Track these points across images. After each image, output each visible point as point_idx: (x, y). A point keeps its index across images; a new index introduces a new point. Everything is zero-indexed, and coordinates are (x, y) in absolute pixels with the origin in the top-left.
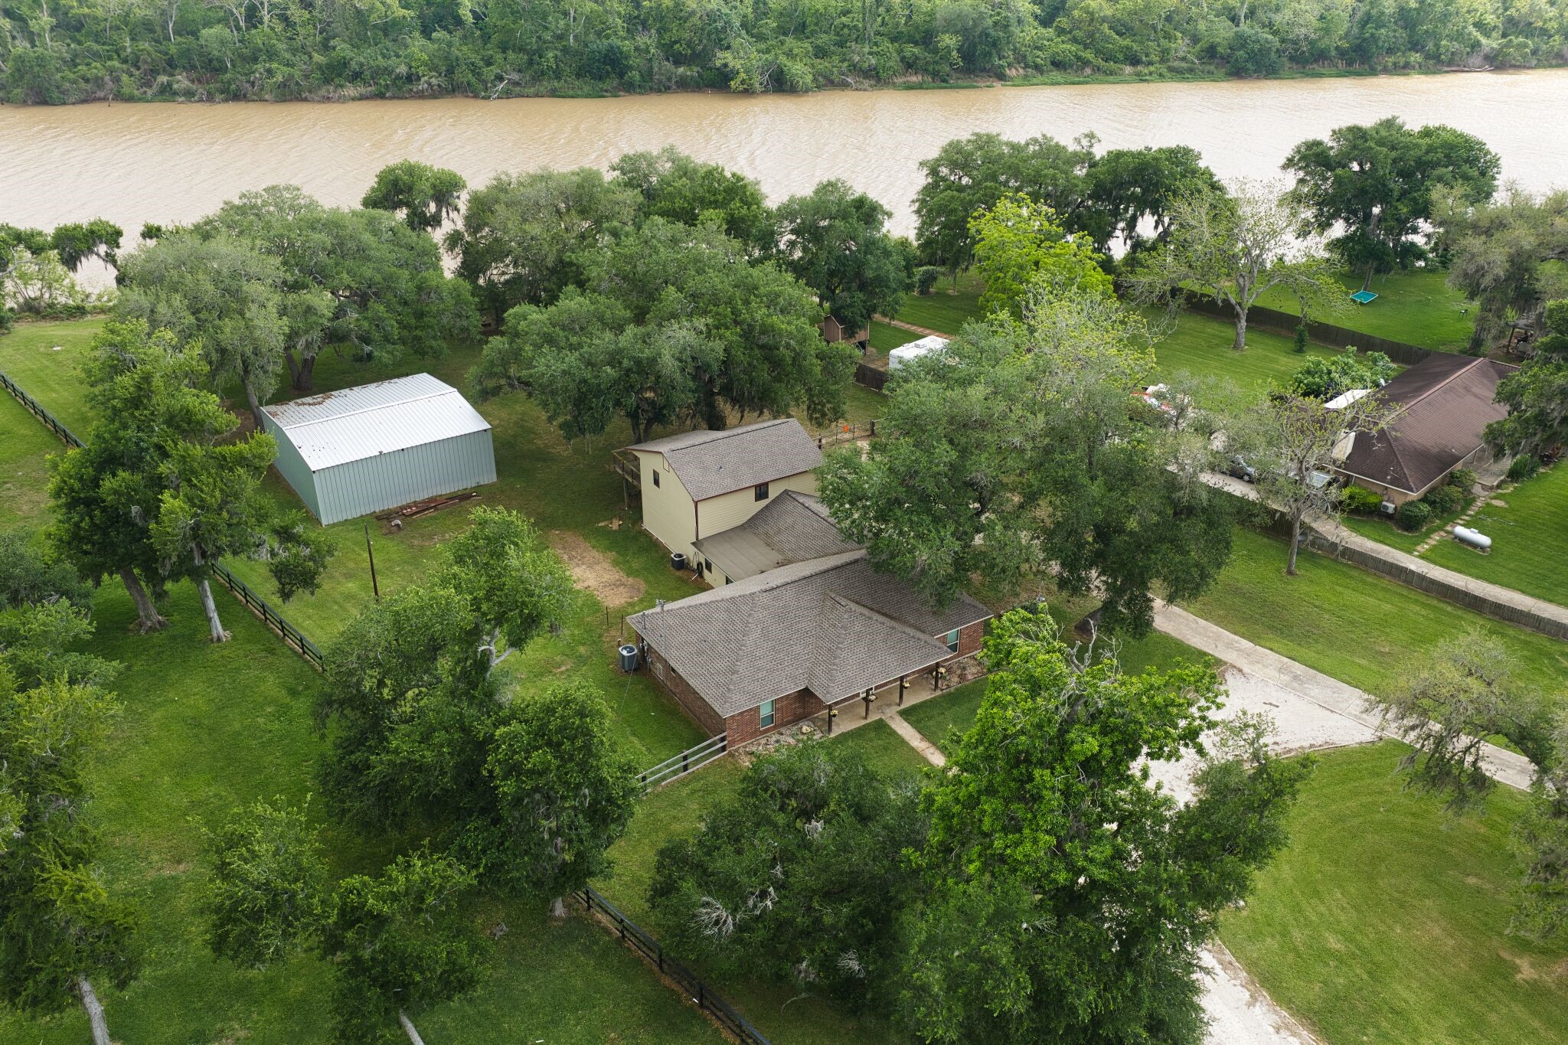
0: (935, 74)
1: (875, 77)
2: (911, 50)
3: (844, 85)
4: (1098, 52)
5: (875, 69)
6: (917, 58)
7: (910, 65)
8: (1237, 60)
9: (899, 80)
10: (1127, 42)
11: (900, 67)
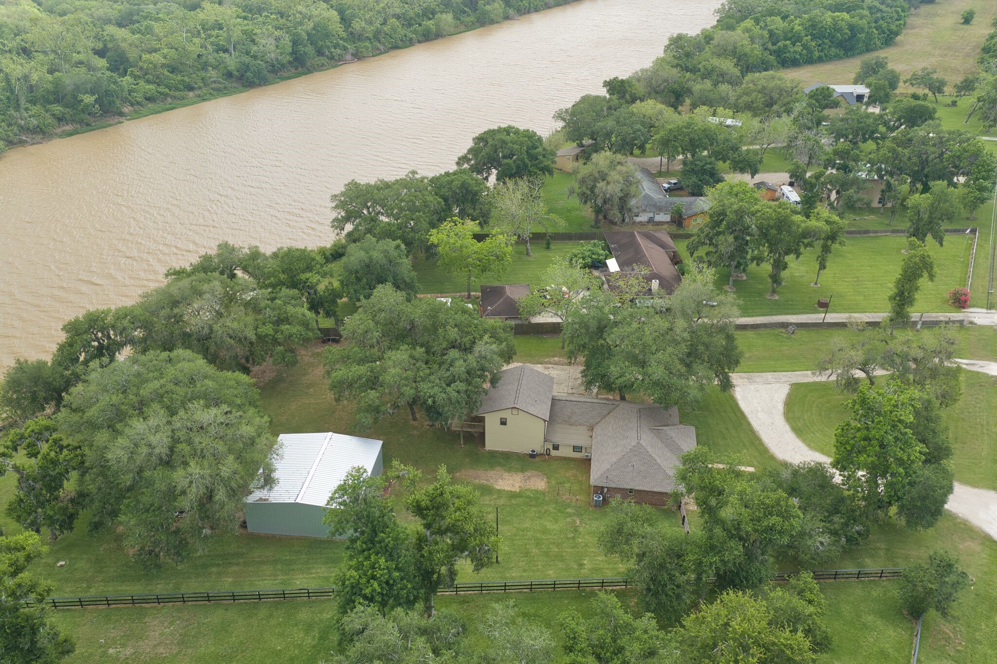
0: (81, 122)
1: (41, 133)
2: (57, 109)
3: (22, 143)
4: (167, 86)
5: (38, 127)
6: (64, 114)
7: (60, 119)
8: (248, 78)
9: (59, 131)
10: (179, 78)
11: (55, 122)
